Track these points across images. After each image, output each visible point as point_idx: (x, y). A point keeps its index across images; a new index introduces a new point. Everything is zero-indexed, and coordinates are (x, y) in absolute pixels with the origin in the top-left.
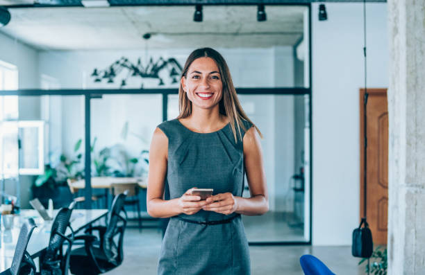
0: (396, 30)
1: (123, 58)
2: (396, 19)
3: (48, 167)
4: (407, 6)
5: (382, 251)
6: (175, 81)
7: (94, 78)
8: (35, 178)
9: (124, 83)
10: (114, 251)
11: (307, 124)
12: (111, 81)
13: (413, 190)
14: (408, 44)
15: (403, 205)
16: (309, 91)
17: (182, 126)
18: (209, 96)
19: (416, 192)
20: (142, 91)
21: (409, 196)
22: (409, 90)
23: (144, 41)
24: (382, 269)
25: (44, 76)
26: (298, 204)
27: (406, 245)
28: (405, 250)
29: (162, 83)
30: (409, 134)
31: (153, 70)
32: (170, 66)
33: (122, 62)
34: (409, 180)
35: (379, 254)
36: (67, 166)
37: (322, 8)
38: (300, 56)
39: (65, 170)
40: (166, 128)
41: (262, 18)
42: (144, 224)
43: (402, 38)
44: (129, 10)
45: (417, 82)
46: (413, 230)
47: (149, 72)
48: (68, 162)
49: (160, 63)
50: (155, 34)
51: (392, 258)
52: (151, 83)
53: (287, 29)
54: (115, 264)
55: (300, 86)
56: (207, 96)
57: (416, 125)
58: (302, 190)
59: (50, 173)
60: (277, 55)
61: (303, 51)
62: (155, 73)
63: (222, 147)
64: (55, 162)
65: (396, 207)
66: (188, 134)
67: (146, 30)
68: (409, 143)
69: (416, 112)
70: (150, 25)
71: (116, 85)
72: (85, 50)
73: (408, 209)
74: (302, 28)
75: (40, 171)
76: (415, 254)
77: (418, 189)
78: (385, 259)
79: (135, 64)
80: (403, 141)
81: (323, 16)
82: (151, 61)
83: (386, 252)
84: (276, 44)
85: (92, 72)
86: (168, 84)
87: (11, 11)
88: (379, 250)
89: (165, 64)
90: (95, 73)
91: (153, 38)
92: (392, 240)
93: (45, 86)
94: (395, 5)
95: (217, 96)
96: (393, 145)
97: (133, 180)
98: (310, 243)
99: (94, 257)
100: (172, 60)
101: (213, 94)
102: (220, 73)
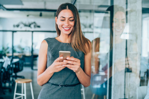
62: (30, 26)
90: (14, 25)
100: (34, 23)
101: (70, 28)
102: (74, 17)
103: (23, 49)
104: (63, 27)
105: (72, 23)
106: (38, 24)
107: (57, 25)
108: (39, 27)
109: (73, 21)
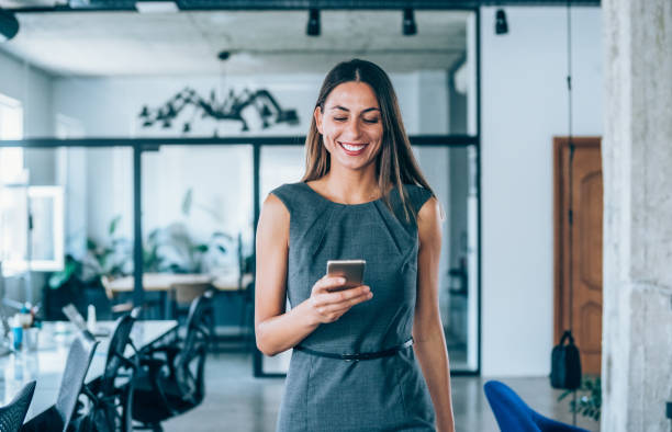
0: (615, 51)
1: (186, 90)
2: (615, 34)
3: (69, 259)
4: (633, 15)
5: (593, 381)
6: (266, 125)
7: (143, 120)
8: (48, 275)
9: (187, 128)
10: (191, 384)
11: (473, 190)
12: (167, 125)
13: (641, 288)
14: (634, 72)
15: (625, 310)
16: (476, 141)
17: (313, 192)
18: (360, 148)
19: (646, 291)
20: (215, 141)
21: (635, 297)
22: (635, 140)
23: (217, 64)
24: (594, 408)
25: (60, 117)
26: (456, 315)
27: (631, 370)
28: (630, 377)
29: (245, 128)
30: (635, 205)
31: (233, 107)
32: (261, 102)
33: (186, 95)
34: (635, 274)
35: (589, 385)
36: (99, 258)
37: (501, 15)
38: (460, 87)
39: (94, 262)
40: (288, 196)
41: (410, 29)
42: (222, 345)
43: (624, 63)
44: (200, 16)
45: (646, 128)
46: (641, 349)
47: (227, 110)
48: (100, 250)
49: (245, 98)
50: (237, 52)
51: (609, 389)
52: (230, 129)
53: (440, 44)
54: (193, 401)
55: (460, 132)
56: (356, 149)
57: (646, 192)
58: (464, 292)
59: (72, 268)
60: (422, 84)
61: (466, 78)
62: (236, 113)
63: (383, 226)
64: (80, 252)
65: (615, 313)
66: (324, 206)
67: (223, 46)
68: (635, 219)
69: (646, 172)
70: (229, 39)
71: (176, 130)
72: (124, 77)
73: (633, 316)
74: (464, 44)
75: (57, 265)
76: (645, 382)
77: (649, 287)
78: (597, 393)
79: (207, 99)
80: (626, 216)
81: (502, 28)
82: (231, 94)
83: (599, 382)
84: (422, 67)
85: (140, 110)
86: (256, 130)
87: (21, 17)
88: (589, 379)
89: (252, 98)
90: (145, 113)
91: (233, 59)
92: (610, 364)
93: (62, 134)
94: (614, 14)
95: (373, 148)
96: (610, 222)
97: (203, 278)
98: (477, 373)
99: (162, 392)
100: (264, 93)
101: (367, 145)
102: (381, 110)
103: (204, 249)
104: (341, 144)
105: (374, 131)
106: (286, 105)
107: (321, 136)
108: (291, 117)
109: (374, 121)
